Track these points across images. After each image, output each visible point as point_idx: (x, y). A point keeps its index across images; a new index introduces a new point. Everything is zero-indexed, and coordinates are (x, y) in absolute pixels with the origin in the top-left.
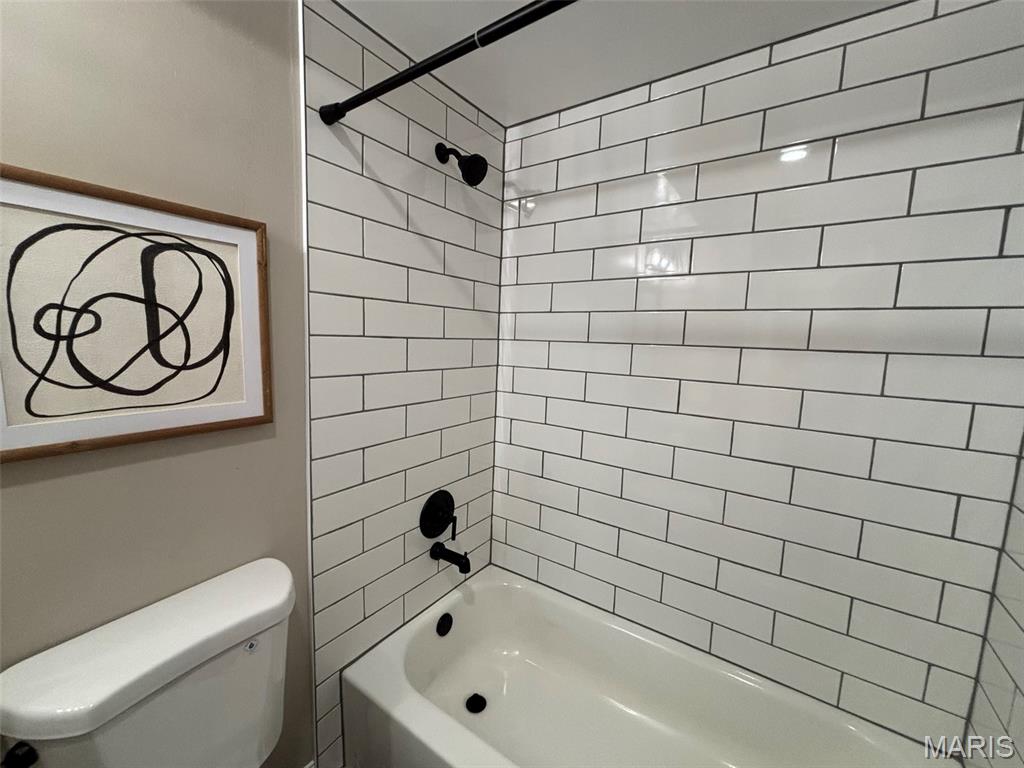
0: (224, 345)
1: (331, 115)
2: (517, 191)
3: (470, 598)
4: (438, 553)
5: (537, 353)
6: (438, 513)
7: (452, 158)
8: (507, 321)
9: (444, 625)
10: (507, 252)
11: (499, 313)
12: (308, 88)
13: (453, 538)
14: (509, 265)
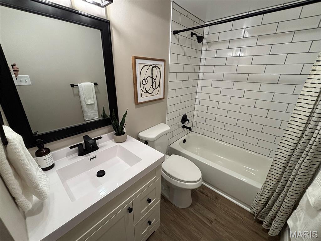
0: (159, 85)
1: (175, 33)
2: (207, 40)
3: (189, 137)
4: (184, 127)
5: (209, 83)
6: (184, 119)
7: (194, 36)
8: (201, 75)
9: (184, 141)
10: (203, 57)
11: (199, 73)
12: (172, 27)
13: (188, 124)
14: (203, 60)
